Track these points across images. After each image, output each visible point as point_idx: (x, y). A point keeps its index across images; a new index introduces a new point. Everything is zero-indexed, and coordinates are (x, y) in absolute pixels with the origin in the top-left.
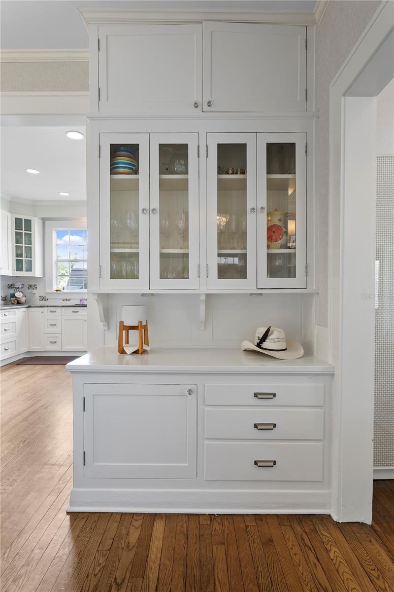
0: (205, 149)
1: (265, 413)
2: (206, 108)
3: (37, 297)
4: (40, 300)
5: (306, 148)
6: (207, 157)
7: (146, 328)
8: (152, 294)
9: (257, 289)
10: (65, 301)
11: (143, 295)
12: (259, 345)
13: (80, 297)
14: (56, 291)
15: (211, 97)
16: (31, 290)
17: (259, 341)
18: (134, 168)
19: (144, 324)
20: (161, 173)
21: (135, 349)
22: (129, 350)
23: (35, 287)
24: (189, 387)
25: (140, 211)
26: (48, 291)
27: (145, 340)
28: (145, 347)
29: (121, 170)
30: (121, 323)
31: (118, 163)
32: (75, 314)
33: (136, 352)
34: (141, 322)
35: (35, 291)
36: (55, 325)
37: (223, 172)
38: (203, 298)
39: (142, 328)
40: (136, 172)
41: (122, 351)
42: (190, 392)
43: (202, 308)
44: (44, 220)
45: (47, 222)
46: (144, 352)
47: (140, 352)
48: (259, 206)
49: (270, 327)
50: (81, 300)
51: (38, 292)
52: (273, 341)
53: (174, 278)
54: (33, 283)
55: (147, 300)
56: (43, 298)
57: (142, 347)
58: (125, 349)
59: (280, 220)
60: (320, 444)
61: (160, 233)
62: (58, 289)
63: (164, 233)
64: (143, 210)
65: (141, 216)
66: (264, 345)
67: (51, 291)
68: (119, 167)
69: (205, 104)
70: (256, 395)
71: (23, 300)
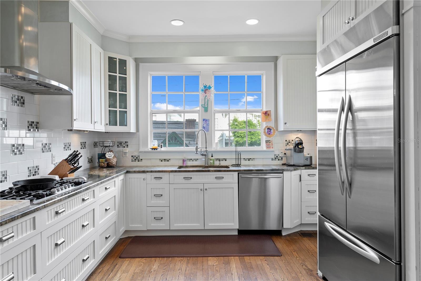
3: (129, 156)
4: (132, 161)
10: (163, 162)
13: (182, 157)
14: (152, 149)
16: (121, 149)
23: (126, 145)
26: (142, 149)
32: (187, 181)
35: (127, 150)
36: (162, 195)
44: (137, 61)
45: (141, 65)
50: (184, 161)
51: (130, 151)
54: (124, 140)
56: (136, 159)
62: (154, 147)
67: (146, 150)
71: (114, 161)
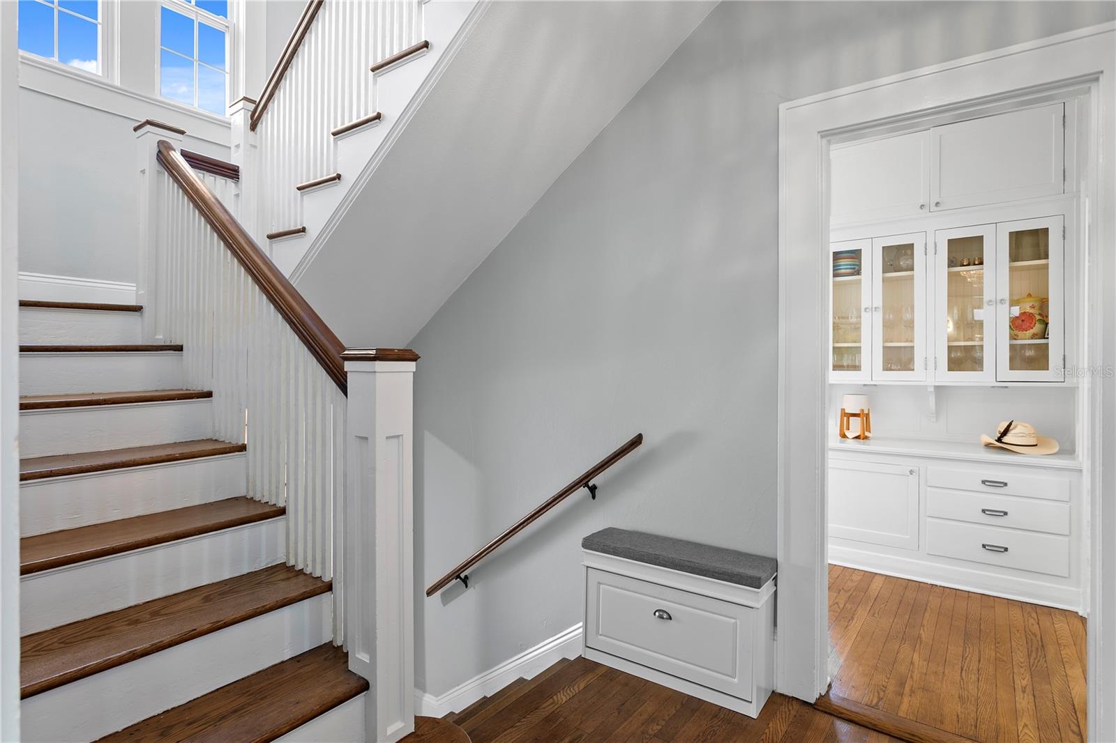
0: (933, 246)
1: (995, 500)
2: (933, 208)
5: (1064, 232)
6: (935, 254)
7: (867, 416)
8: (875, 385)
9: (996, 381)
11: (865, 385)
12: (999, 440)
15: (940, 197)
17: (999, 435)
18: (857, 267)
19: (866, 412)
20: (884, 271)
21: (857, 434)
22: (850, 434)
24: (910, 468)
25: (863, 310)
27: (867, 426)
28: (867, 434)
29: (843, 271)
30: (843, 410)
31: (840, 265)
33: (858, 437)
34: (863, 410)
37: (955, 264)
38: (932, 389)
39: (864, 416)
40: (858, 273)
41: (844, 436)
42: (911, 472)
43: (932, 399)
46: (866, 438)
47: (862, 437)
48: (999, 298)
49: (1012, 421)
52: (1016, 435)
53: (899, 370)
55: (869, 390)
57: (864, 433)
58: (846, 434)
59: (1033, 307)
60: (1066, 539)
61: (883, 326)
63: (888, 325)
64: (866, 309)
65: (863, 314)
66: (1005, 439)
68: (840, 269)
69: (933, 205)
70: (984, 482)
